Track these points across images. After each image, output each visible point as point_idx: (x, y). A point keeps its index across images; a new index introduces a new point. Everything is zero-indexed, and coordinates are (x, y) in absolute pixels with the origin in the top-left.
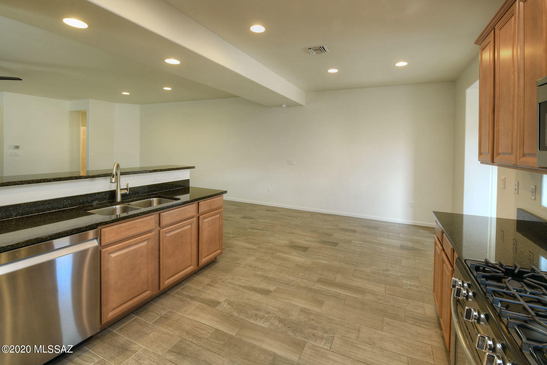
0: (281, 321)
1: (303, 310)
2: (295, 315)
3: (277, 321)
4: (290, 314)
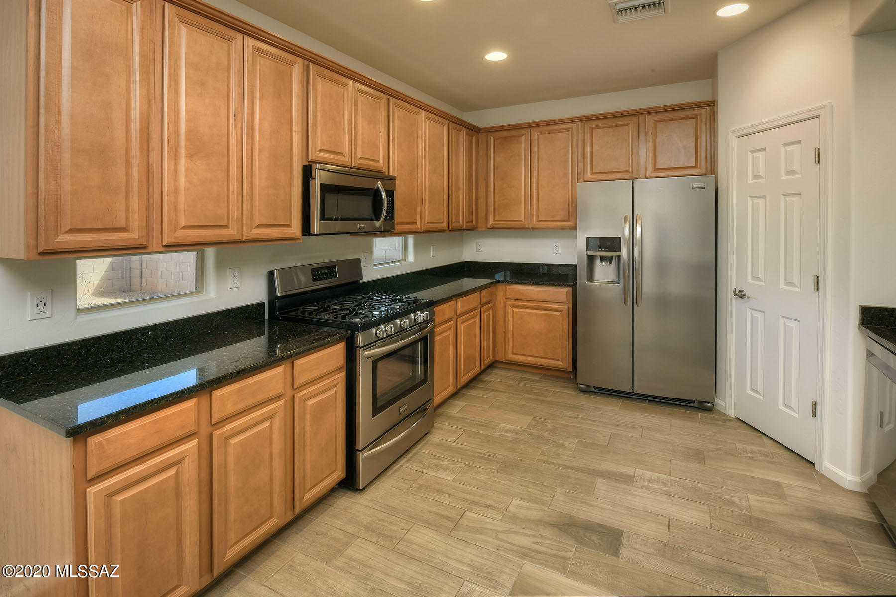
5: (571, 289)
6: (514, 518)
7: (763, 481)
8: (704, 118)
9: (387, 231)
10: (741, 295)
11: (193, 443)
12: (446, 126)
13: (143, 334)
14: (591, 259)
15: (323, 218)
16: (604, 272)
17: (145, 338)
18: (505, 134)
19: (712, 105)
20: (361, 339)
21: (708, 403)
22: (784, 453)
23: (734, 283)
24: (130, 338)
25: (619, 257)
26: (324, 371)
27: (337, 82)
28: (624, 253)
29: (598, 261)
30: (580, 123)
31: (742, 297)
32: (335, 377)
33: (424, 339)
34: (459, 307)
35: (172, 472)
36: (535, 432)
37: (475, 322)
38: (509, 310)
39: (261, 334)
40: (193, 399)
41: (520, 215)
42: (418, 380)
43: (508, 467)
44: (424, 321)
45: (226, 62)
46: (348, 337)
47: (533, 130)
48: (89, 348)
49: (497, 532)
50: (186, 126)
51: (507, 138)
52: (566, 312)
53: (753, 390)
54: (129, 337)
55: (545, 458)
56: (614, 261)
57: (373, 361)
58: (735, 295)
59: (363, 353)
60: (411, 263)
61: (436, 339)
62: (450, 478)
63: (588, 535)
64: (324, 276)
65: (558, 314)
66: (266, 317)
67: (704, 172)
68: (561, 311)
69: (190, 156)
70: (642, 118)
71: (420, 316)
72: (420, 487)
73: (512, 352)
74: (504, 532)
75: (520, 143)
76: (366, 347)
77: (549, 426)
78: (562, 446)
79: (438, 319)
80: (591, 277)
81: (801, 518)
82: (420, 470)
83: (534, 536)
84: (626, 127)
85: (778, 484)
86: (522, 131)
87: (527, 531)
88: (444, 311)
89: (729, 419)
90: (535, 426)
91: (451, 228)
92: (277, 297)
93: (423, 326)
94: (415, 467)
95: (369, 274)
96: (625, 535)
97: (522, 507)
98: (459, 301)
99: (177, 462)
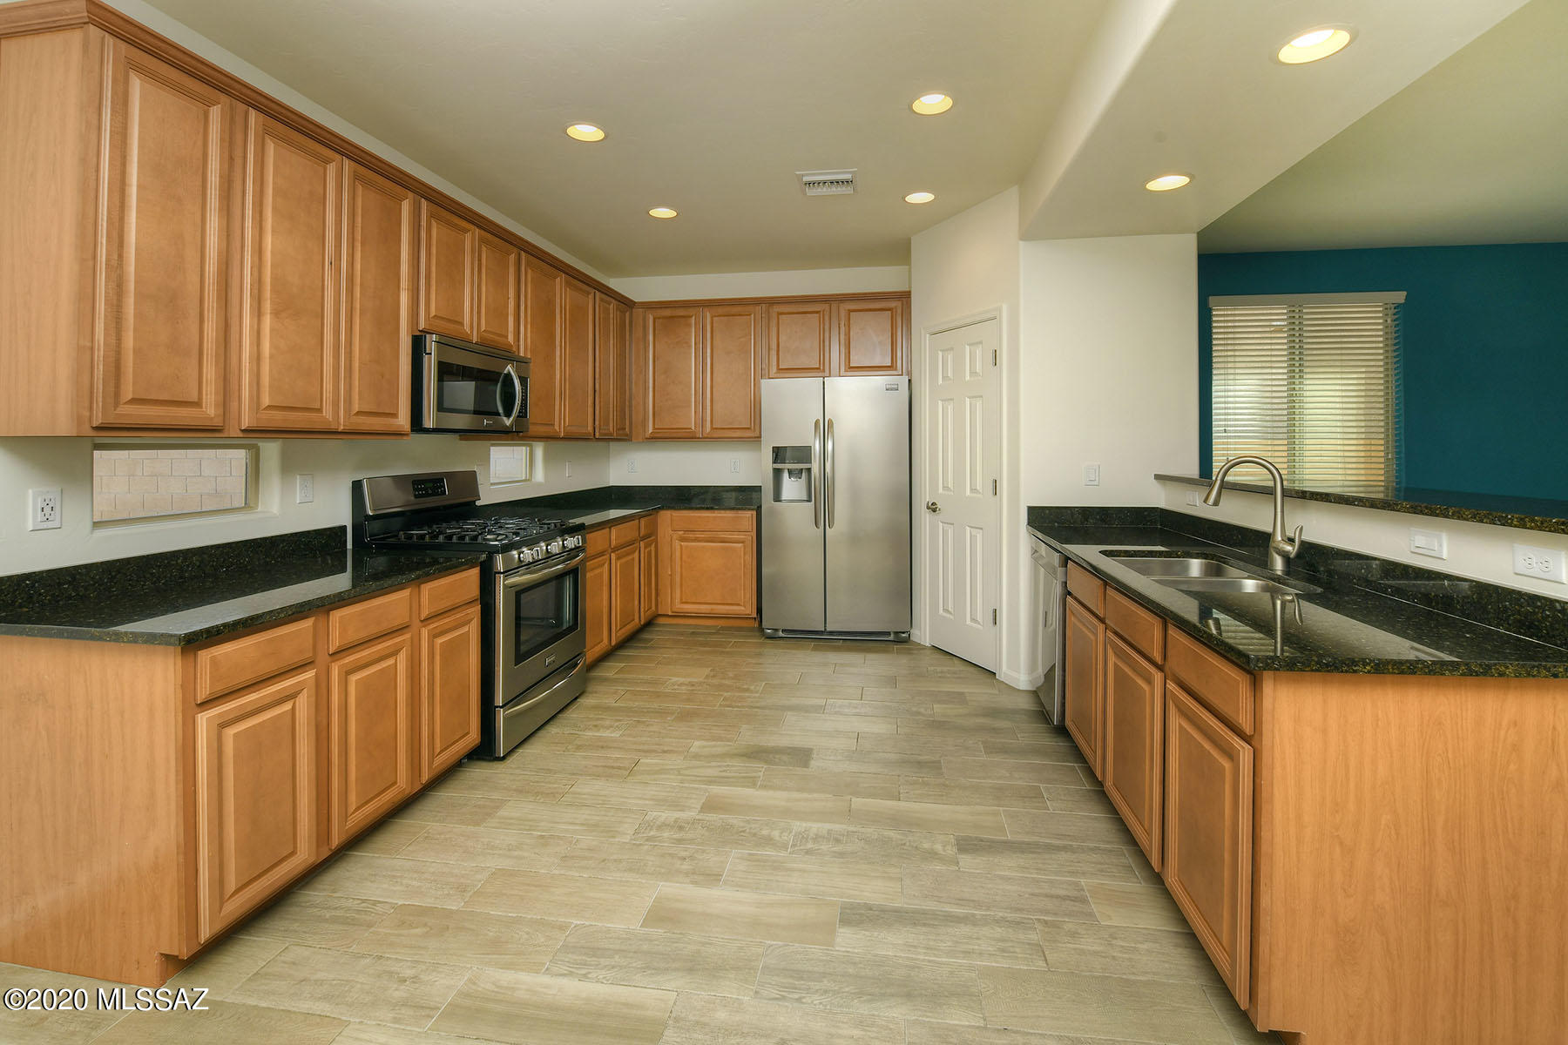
0: (768, 841)
1: (713, 878)
2: (733, 859)
3: (777, 838)
4: (749, 860)
5: (755, 513)
6: (696, 757)
7: (948, 693)
8: (899, 311)
9: (516, 434)
10: (933, 508)
11: (309, 674)
12: (591, 296)
13: (185, 559)
14: (777, 473)
15: (441, 407)
16: (792, 488)
17: (188, 566)
18: (667, 313)
19: (905, 297)
20: (499, 563)
21: (904, 633)
22: (972, 669)
23: (928, 497)
24: (168, 563)
25: (809, 470)
26: (458, 601)
27: (455, 226)
28: (815, 467)
29: (786, 475)
30: (764, 305)
31: (934, 511)
32: (469, 611)
33: (574, 572)
34: (613, 537)
35: (287, 707)
36: (715, 681)
37: (633, 559)
38: (677, 544)
39: (344, 570)
40: (309, 619)
41: (691, 421)
42: (565, 626)
43: (684, 716)
44: (576, 548)
45: (322, 192)
46: (484, 561)
47: (706, 309)
48: (113, 574)
49: (679, 770)
50: (272, 273)
51: (672, 317)
52: (749, 543)
53: (946, 610)
54: (166, 561)
55: (728, 703)
56: (804, 474)
57: (516, 592)
58: (928, 508)
59: (504, 580)
60: (539, 485)
61: (588, 575)
62: (616, 735)
63: (777, 756)
64: (430, 492)
65: (741, 545)
66: (349, 545)
67: (900, 373)
68: (742, 542)
69: (276, 313)
70: (834, 306)
71: (571, 542)
72: (579, 748)
73: (681, 599)
74: (686, 769)
75: (689, 325)
76: (507, 573)
77: (731, 675)
78: (747, 690)
79: (591, 550)
80: (777, 498)
81: (976, 715)
82: (574, 732)
83: (719, 766)
84: (817, 315)
85: (963, 693)
86: (691, 311)
87: (714, 764)
88: (597, 540)
89: (924, 648)
90: (714, 676)
91: (597, 435)
92: (368, 518)
93: (573, 553)
94: (567, 731)
95: (488, 495)
96: (815, 752)
97: (704, 747)
98: (614, 530)
99: (291, 696)
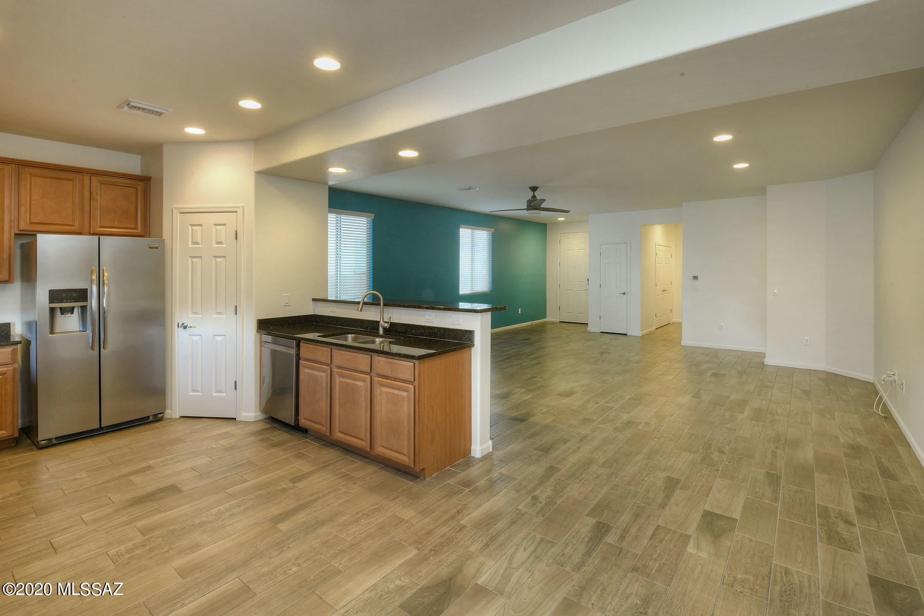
5: (19, 347)
8: (142, 189)
14: (53, 312)
21: (160, 414)
23: (178, 320)
28: (93, 304)
29: (60, 313)
30: (14, 166)
31: (185, 327)
52: (9, 374)
53: (194, 391)
56: (76, 311)
58: (179, 326)
67: (143, 234)
68: (4, 374)
80: (52, 330)
84: (71, 182)
85: (227, 433)
89: (176, 420)
96: (176, 484)
